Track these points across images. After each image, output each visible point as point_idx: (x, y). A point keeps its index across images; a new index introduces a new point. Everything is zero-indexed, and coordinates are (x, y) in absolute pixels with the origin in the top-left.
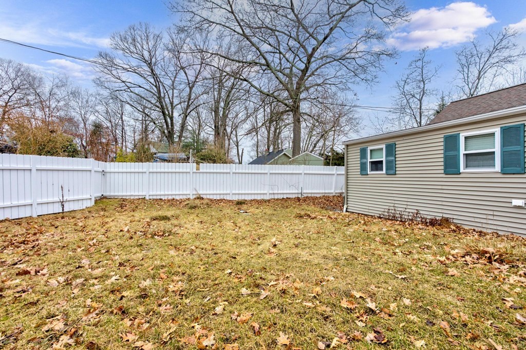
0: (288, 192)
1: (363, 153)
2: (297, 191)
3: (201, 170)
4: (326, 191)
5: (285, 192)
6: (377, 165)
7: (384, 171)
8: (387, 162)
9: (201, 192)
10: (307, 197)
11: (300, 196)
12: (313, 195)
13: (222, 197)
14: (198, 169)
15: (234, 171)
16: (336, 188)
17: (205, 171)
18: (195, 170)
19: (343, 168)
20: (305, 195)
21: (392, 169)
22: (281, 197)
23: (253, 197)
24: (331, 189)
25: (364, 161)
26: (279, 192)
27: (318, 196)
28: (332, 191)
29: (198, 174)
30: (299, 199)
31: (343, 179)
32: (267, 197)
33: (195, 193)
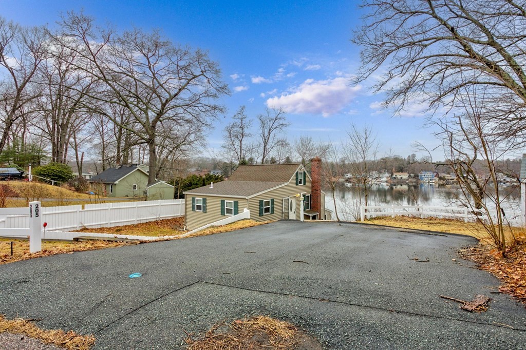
0: (150, 218)
1: (194, 199)
2: (156, 217)
3: (85, 209)
4: (175, 215)
5: (148, 218)
6: (199, 207)
7: (202, 211)
8: (203, 206)
9: (85, 225)
10: (163, 220)
11: (158, 220)
12: (166, 218)
13: (102, 226)
14: (83, 208)
15: (111, 208)
16: (181, 213)
17: (89, 209)
18: (81, 210)
19: (184, 199)
20: (161, 219)
21: (205, 211)
22: (145, 222)
23: (125, 224)
24: (178, 213)
25: (194, 204)
26: (144, 218)
27: (170, 218)
28: (179, 215)
29: (83, 213)
30: (157, 222)
31: (184, 205)
32: (136, 223)
33: (80, 225)
